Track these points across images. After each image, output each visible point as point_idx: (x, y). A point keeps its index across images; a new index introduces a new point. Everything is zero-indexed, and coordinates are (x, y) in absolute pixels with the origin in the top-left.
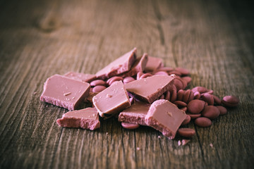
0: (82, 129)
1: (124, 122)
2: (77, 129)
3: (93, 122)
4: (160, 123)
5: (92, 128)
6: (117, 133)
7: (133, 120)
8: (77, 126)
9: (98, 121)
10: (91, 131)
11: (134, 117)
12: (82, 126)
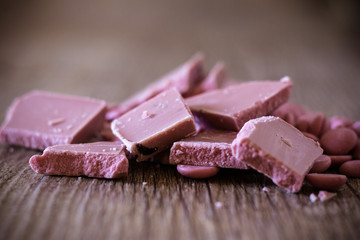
0: (86, 178)
1: (181, 163)
2: (76, 177)
3: (111, 160)
4: (267, 152)
5: (110, 174)
6: (167, 184)
7: (203, 158)
8: (76, 172)
9: (123, 157)
10: (108, 180)
11: (206, 150)
12: (88, 169)
